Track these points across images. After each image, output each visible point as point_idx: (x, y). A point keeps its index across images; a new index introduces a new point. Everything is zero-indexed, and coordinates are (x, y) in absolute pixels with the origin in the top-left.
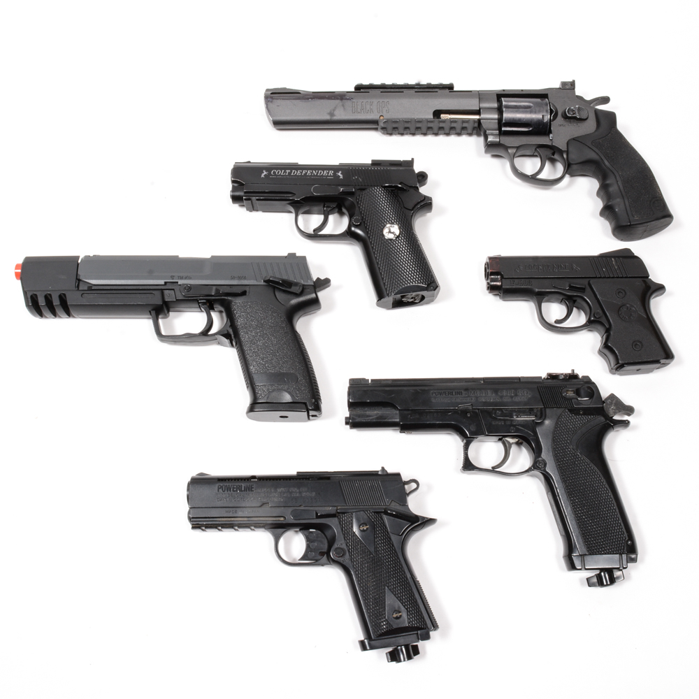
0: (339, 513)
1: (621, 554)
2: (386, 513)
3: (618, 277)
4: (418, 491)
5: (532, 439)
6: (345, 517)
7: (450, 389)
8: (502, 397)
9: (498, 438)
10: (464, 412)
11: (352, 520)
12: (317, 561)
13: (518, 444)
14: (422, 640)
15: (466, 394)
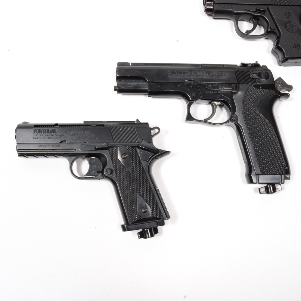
0: (109, 147)
1: (281, 175)
2: (138, 147)
3: (285, 5)
4: (159, 134)
5: (230, 103)
6: (113, 150)
7: (180, 70)
8: (212, 76)
9: (209, 101)
10: (188, 85)
11: (117, 152)
12: (96, 176)
13: (221, 106)
14: (160, 226)
15: (190, 73)
